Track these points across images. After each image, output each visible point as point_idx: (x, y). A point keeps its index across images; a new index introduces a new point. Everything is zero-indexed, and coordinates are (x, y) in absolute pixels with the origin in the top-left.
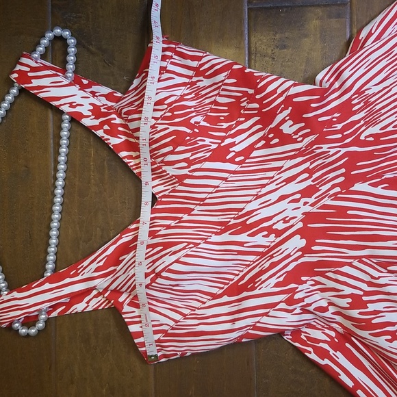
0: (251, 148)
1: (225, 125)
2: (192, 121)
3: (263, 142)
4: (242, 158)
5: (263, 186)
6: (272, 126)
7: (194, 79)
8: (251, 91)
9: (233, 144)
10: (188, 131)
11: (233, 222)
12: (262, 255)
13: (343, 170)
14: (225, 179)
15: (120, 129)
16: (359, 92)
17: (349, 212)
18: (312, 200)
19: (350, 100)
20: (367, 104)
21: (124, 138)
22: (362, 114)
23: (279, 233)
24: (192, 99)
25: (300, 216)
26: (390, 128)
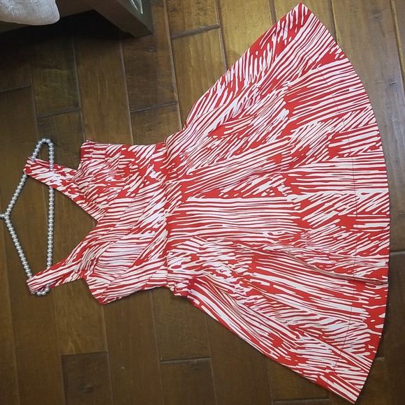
0: (138, 188)
1: (124, 179)
2: (107, 180)
3: (143, 185)
4: (134, 194)
5: (145, 207)
6: (145, 175)
7: (106, 159)
8: (133, 160)
9: (129, 188)
10: (104, 185)
11: (134, 228)
12: (150, 242)
13: (180, 192)
14: (127, 206)
15: (76, 190)
16: (183, 151)
17: (187, 213)
18: (169, 210)
19: (179, 155)
20: (187, 157)
21: (78, 194)
22: (185, 162)
23: (156, 230)
24: (107, 169)
25: (165, 219)
26: (200, 168)
